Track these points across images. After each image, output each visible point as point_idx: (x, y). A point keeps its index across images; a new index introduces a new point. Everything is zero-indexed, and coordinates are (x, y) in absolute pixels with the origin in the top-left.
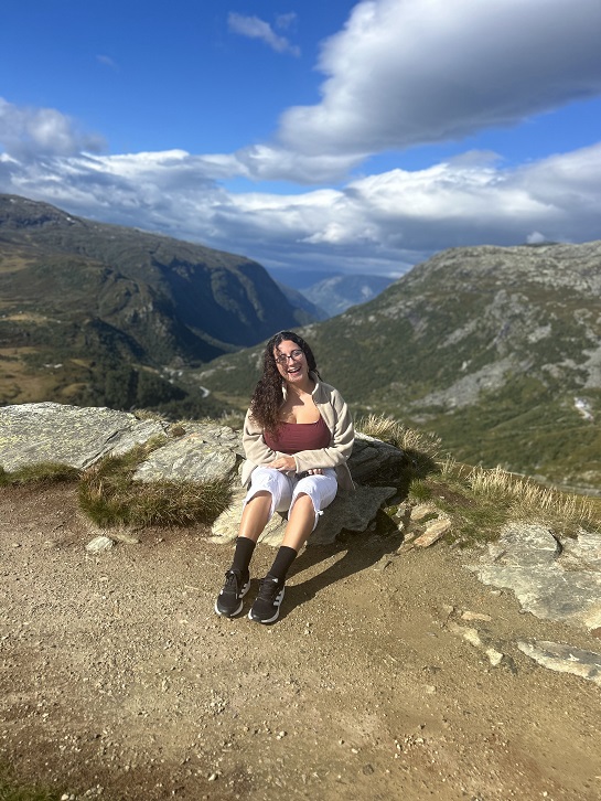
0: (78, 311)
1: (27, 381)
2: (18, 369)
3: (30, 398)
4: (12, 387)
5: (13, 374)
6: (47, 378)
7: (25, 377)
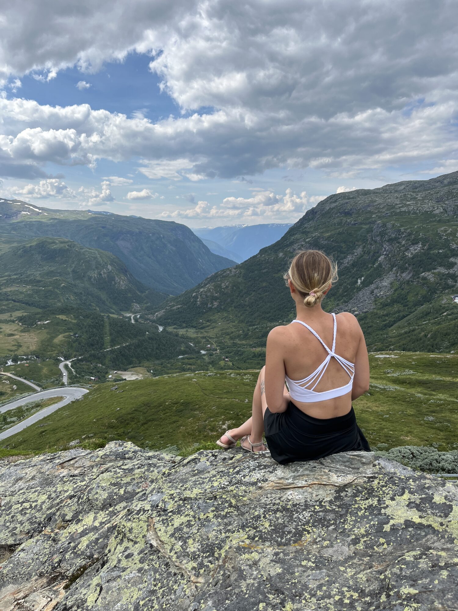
0: (54, 278)
1: (25, 337)
2: (16, 328)
3: (29, 350)
4: (13, 343)
5: (13, 333)
6: (39, 333)
7: (23, 334)
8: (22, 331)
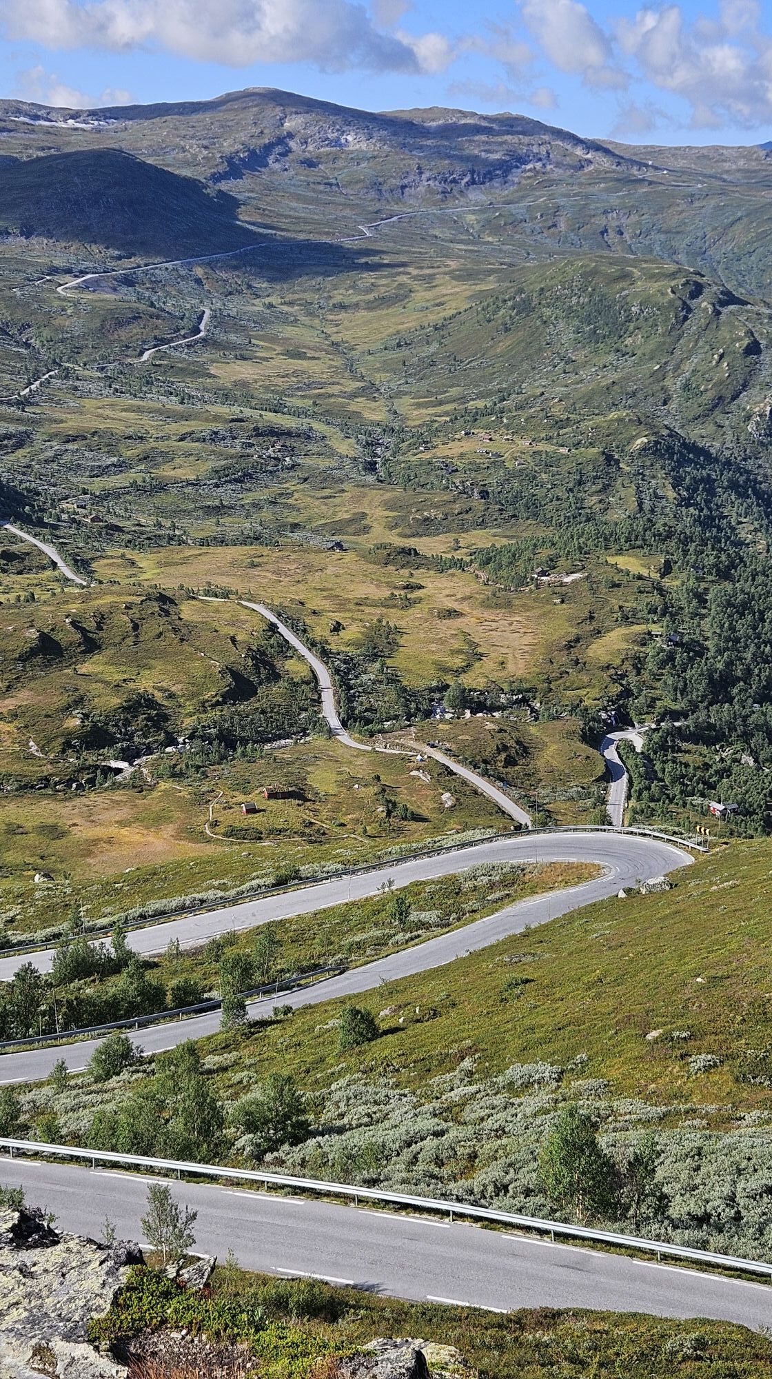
0: (613, 415)
1: (494, 625)
2: (467, 591)
3: (503, 674)
4: (457, 644)
5: (456, 606)
6: (544, 615)
7: (488, 614)
8: (486, 604)
